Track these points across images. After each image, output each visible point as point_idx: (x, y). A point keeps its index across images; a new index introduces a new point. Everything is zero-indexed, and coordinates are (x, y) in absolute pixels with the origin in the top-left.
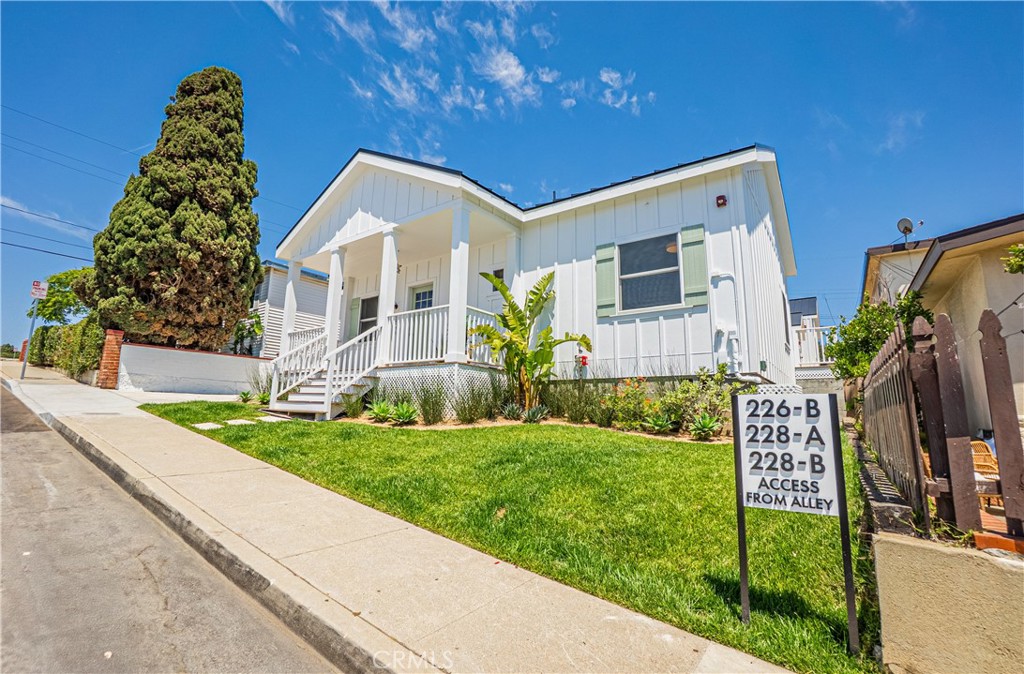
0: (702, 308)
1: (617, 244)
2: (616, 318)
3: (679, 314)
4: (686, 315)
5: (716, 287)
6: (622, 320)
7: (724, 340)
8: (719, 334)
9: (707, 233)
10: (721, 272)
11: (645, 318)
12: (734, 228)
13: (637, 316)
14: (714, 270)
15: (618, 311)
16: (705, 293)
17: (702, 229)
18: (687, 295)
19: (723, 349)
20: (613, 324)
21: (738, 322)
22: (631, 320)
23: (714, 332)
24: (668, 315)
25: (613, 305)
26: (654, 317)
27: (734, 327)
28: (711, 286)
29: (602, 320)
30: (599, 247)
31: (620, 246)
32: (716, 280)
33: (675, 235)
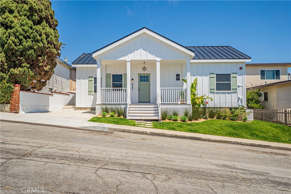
0: (235, 92)
1: (215, 73)
2: (215, 93)
3: (230, 93)
4: (232, 94)
5: (239, 88)
6: (217, 93)
7: (240, 100)
8: (239, 98)
9: (237, 75)
10: (240, 85)
11: (222, 93)
12: (243, 75)
13: (220, 93)
14: (238, 84)
15: (215, 91)
16: (237, 89)
17: (236, 74)
18: (232, 89)
19: (240, 102)
20: (214, 94)
21: (243, 96)
22: (219, 93)
23: (238, 98)
24: (228, 93)
25: (214, 89)
26: (225, 93)
27: (242, 97)
28: (238, 88)
29: (211, 93)
30: (211, 74)
31: (216, 74)
32: (239, 86)
33: (230, 74)
